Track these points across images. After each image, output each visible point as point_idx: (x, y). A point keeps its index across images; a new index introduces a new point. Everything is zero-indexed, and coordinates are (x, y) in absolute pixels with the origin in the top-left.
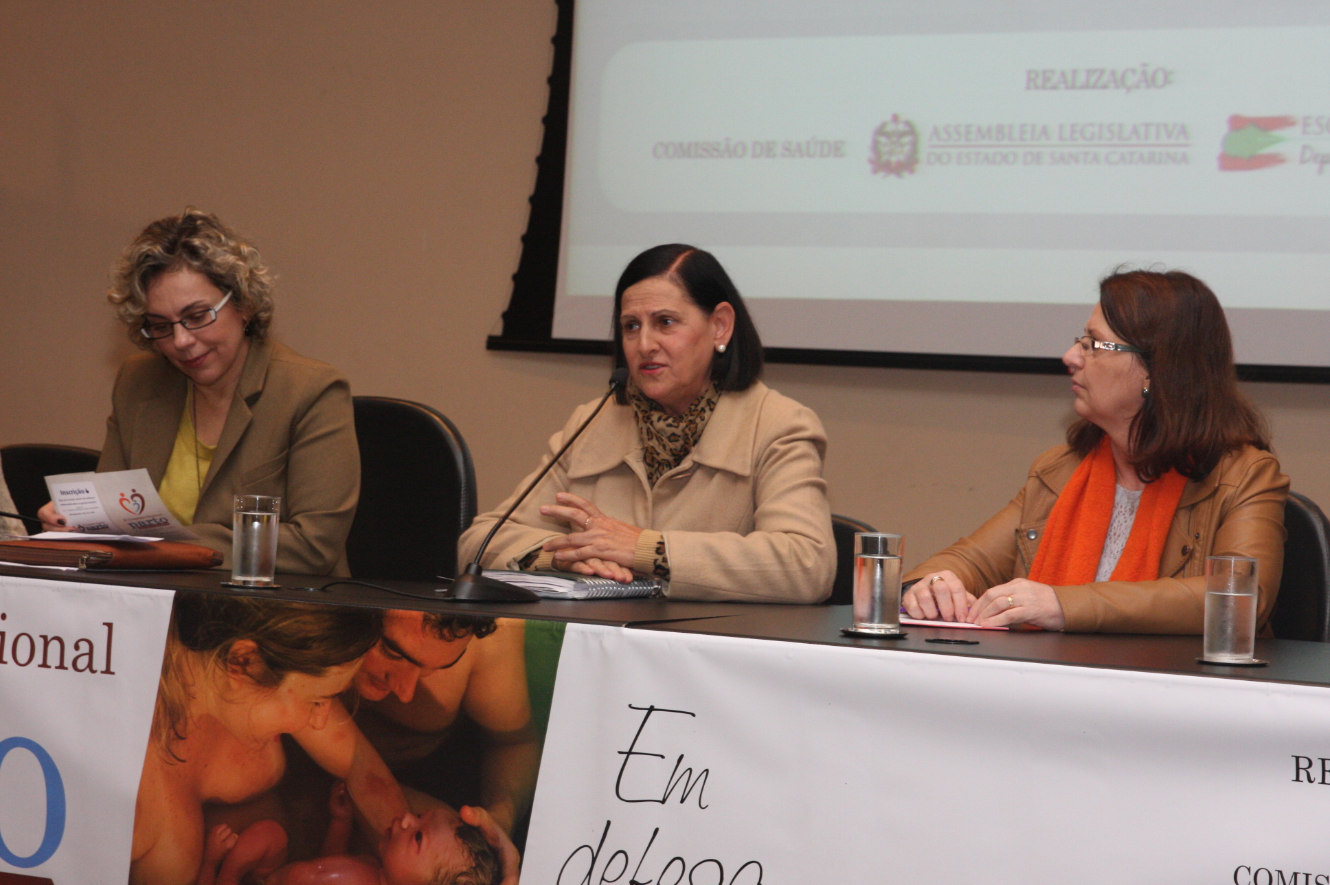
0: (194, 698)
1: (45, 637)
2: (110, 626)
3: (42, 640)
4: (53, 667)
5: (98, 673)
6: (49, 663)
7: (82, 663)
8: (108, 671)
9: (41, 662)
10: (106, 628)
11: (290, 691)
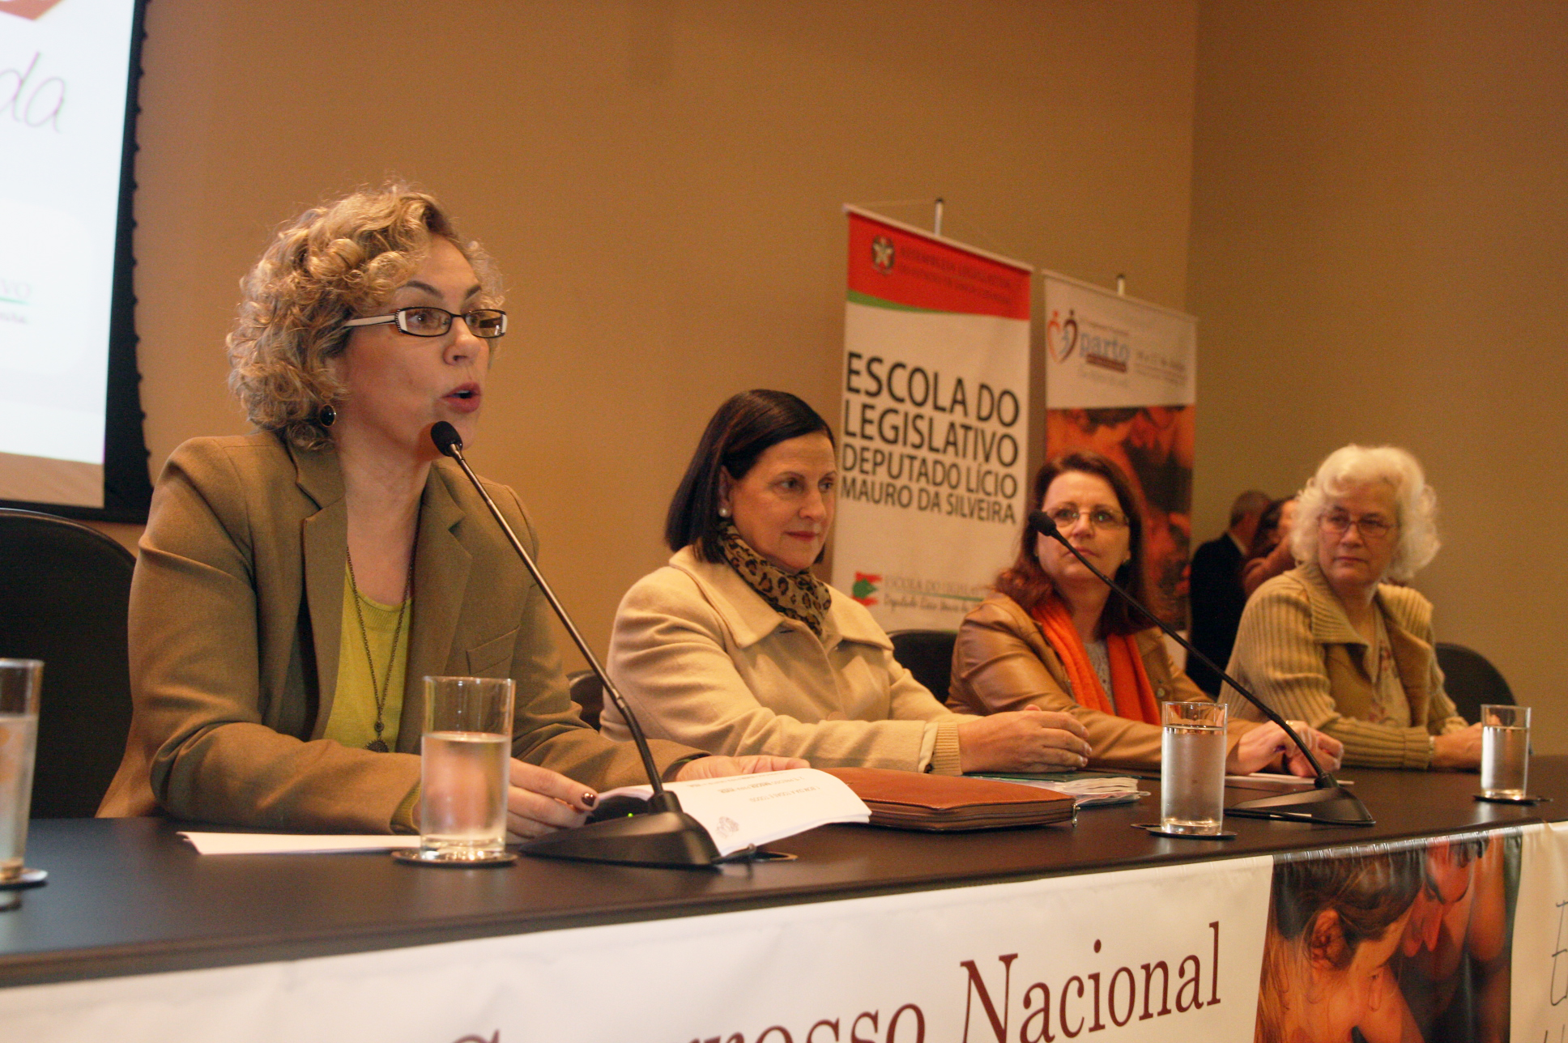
0: (1288, 1009)
1: (1146, 967)
2: (1215, 926)
3: (1143, 972)
4: (1155, 1015)
5: (1205, 1006)
6: (1150, 1011)
7: (1186, 999)
8: (1215, 1001)
9: (1141, 1012)
10: (1212, 930)
11: (1358, 967)
